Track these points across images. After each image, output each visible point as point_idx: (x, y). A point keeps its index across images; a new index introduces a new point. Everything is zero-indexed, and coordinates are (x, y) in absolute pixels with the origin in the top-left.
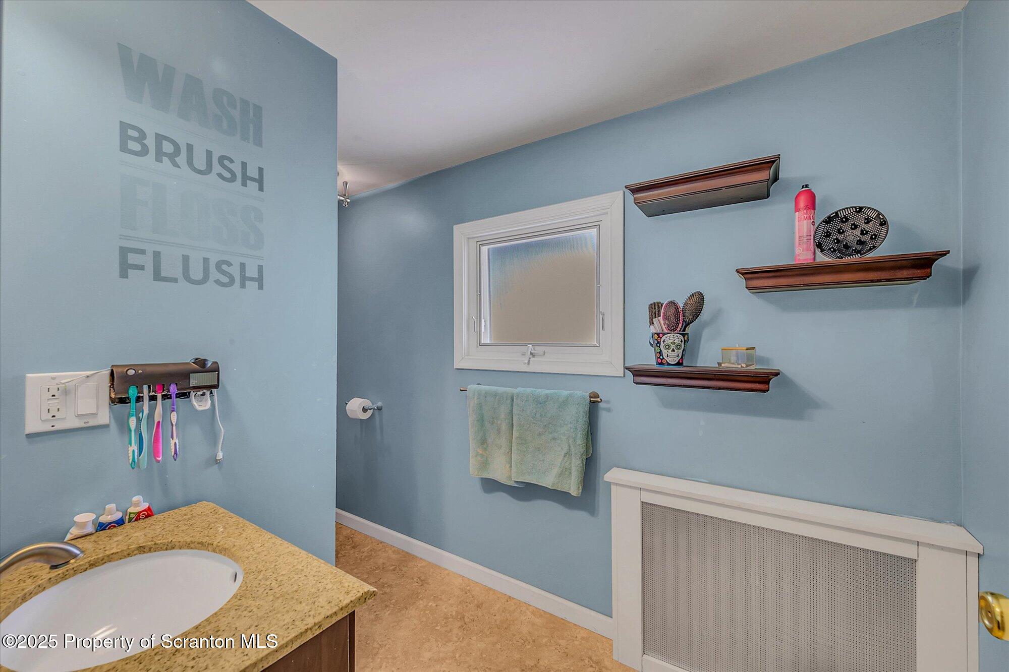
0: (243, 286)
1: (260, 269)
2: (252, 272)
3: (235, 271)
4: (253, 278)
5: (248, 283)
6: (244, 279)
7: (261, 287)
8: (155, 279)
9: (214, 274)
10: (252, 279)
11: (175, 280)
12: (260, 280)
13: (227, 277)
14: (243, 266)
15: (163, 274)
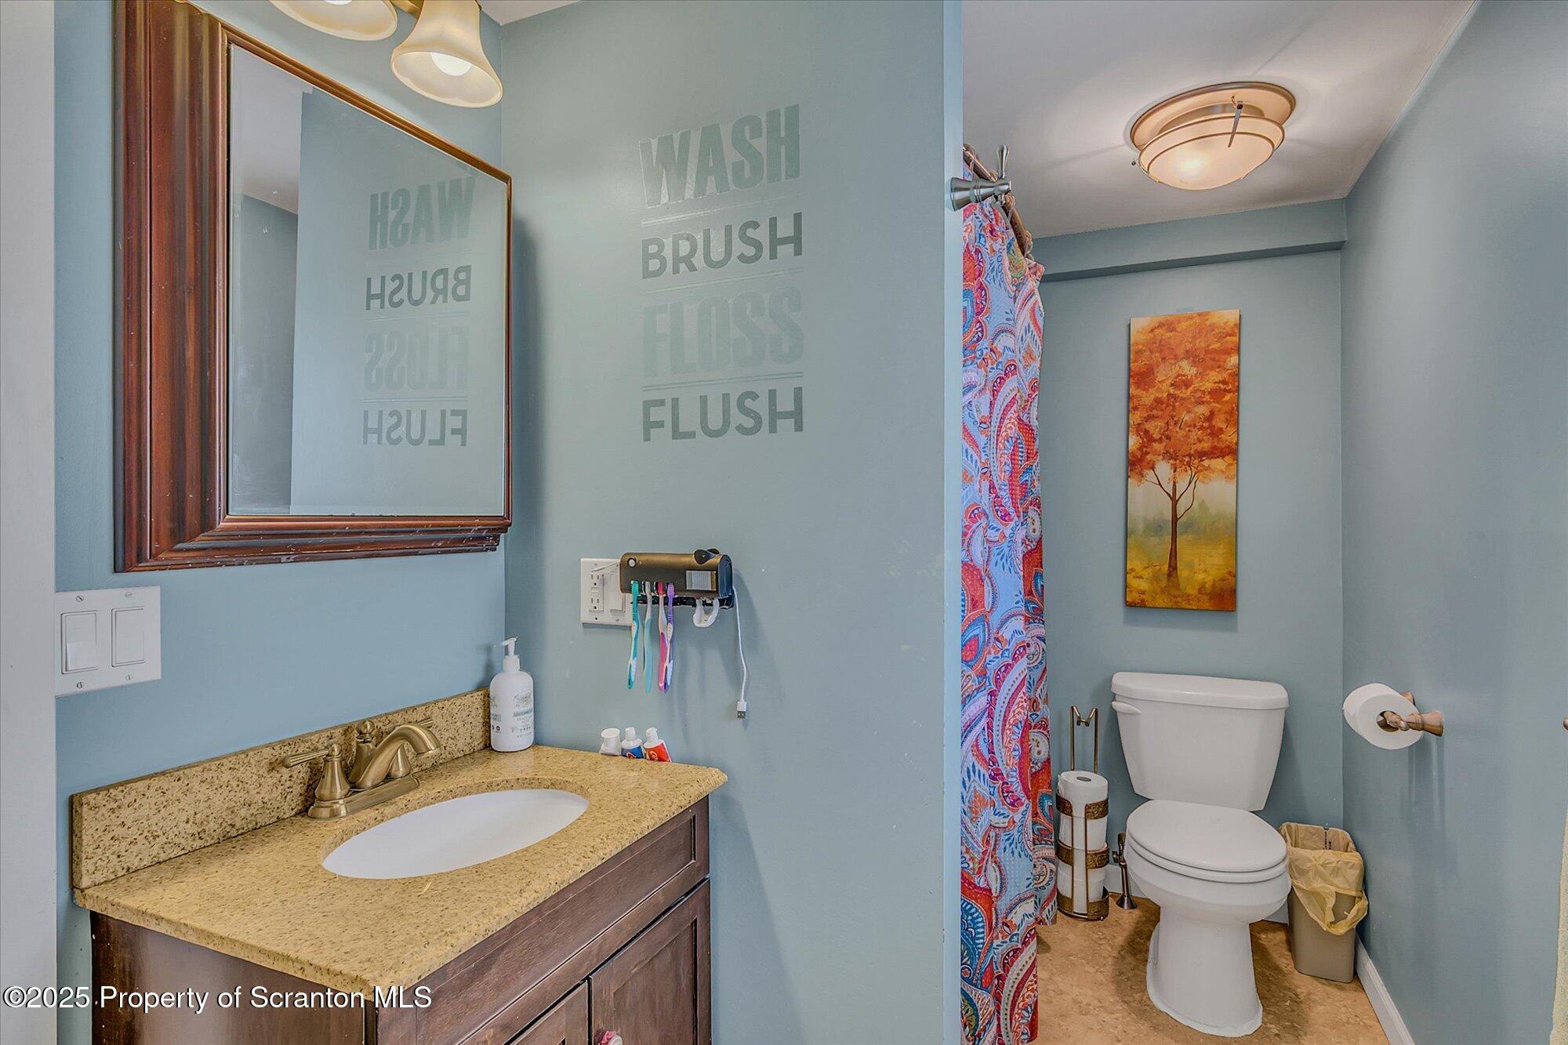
0: (773, 429)
1: (798, 392)
2: (786, 404)
3: (761, 406)
4: (786, 413)
5: (780, 423)
6: (775, 415)
7: (799, 427)
8: (674, 438)
9: (737, 418)
10: (786, 415)
11: (692, 435)
12: (797, 415)
13: (752, 417)
14: (772, 394)
15: (682, 429)
